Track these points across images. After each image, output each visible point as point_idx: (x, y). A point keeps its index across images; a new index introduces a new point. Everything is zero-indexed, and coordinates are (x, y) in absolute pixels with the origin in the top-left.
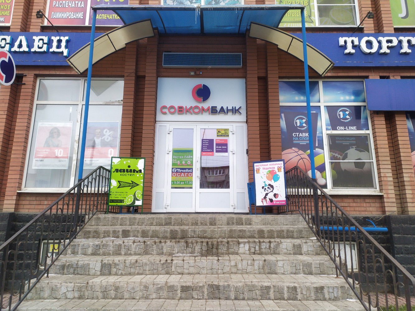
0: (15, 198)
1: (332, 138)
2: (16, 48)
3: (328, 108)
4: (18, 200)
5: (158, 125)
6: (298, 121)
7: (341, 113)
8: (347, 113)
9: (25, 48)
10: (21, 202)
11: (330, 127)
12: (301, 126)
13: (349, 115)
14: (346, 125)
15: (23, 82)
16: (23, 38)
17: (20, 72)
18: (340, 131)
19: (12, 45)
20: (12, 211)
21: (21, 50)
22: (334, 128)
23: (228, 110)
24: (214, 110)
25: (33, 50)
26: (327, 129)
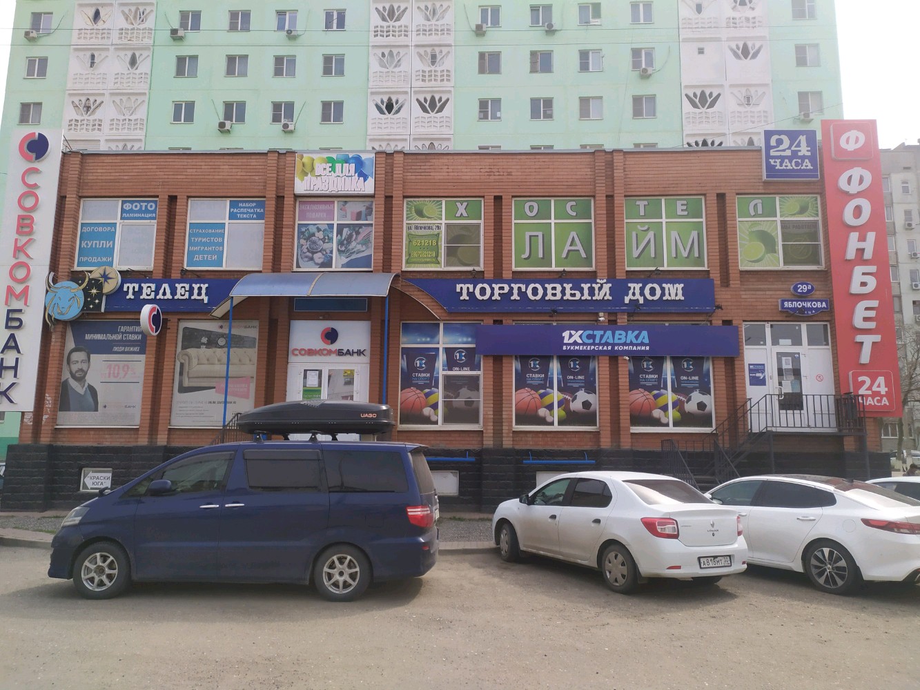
0: (166, 433)
1: (447, 378)
2: (160, 296)
3: (447, 350)
4: (169, 434)
5: (289, 366)
6: (418, 362)
7: (458, 355)
8: (463, 354)
9: (169, 296)
10: (171, 436)
11: (446, 368)
12: (421, 367)
13: (464, 356)
14: (461, 366)
15: (168, 327)
16: (166, 286)
17: (165, 317)
18: (456, 372)
19: (157, 293)
20: (165, 444)
21: (166, 298)
22: (450, 369)
23: (353, 352)
24: (340, 353)
25: (176, 297)
26: (443, 370)
